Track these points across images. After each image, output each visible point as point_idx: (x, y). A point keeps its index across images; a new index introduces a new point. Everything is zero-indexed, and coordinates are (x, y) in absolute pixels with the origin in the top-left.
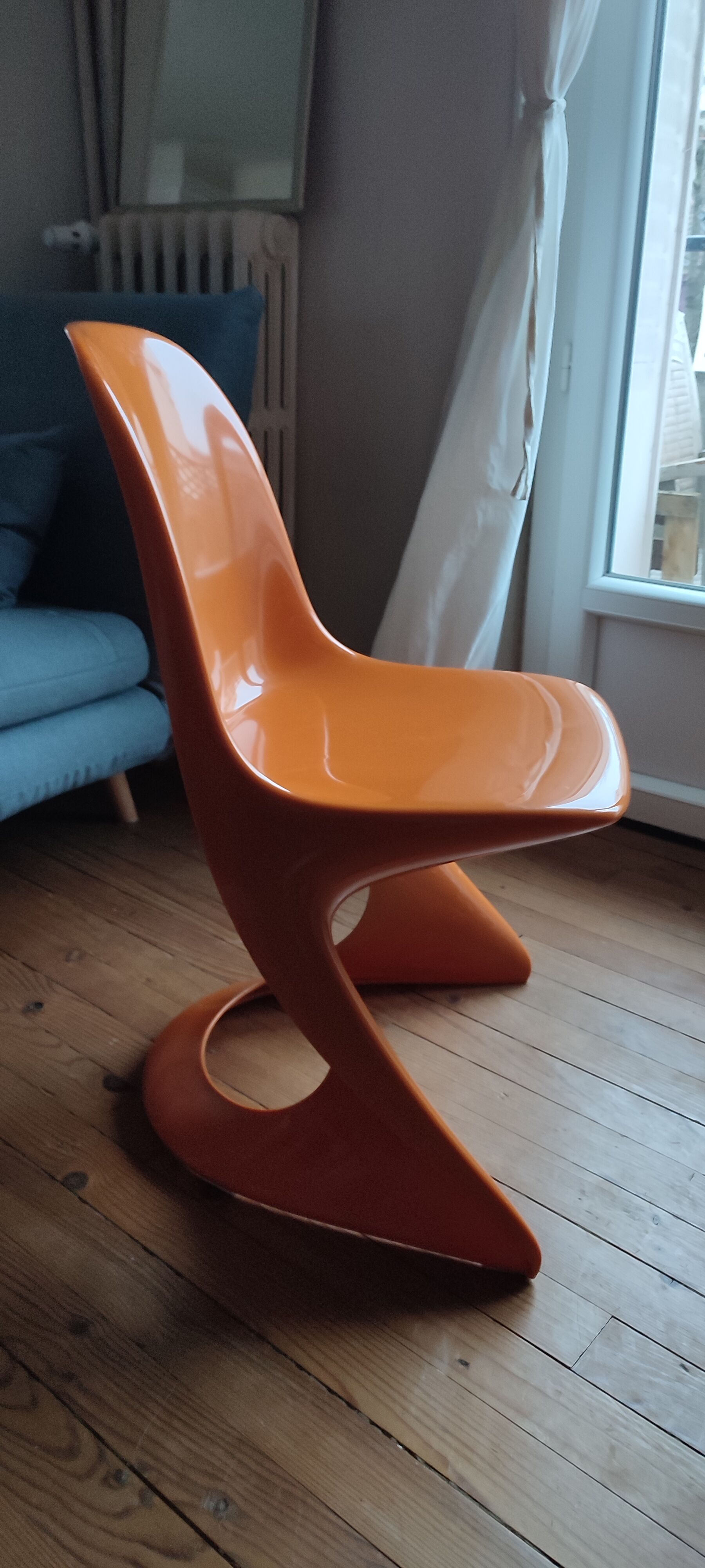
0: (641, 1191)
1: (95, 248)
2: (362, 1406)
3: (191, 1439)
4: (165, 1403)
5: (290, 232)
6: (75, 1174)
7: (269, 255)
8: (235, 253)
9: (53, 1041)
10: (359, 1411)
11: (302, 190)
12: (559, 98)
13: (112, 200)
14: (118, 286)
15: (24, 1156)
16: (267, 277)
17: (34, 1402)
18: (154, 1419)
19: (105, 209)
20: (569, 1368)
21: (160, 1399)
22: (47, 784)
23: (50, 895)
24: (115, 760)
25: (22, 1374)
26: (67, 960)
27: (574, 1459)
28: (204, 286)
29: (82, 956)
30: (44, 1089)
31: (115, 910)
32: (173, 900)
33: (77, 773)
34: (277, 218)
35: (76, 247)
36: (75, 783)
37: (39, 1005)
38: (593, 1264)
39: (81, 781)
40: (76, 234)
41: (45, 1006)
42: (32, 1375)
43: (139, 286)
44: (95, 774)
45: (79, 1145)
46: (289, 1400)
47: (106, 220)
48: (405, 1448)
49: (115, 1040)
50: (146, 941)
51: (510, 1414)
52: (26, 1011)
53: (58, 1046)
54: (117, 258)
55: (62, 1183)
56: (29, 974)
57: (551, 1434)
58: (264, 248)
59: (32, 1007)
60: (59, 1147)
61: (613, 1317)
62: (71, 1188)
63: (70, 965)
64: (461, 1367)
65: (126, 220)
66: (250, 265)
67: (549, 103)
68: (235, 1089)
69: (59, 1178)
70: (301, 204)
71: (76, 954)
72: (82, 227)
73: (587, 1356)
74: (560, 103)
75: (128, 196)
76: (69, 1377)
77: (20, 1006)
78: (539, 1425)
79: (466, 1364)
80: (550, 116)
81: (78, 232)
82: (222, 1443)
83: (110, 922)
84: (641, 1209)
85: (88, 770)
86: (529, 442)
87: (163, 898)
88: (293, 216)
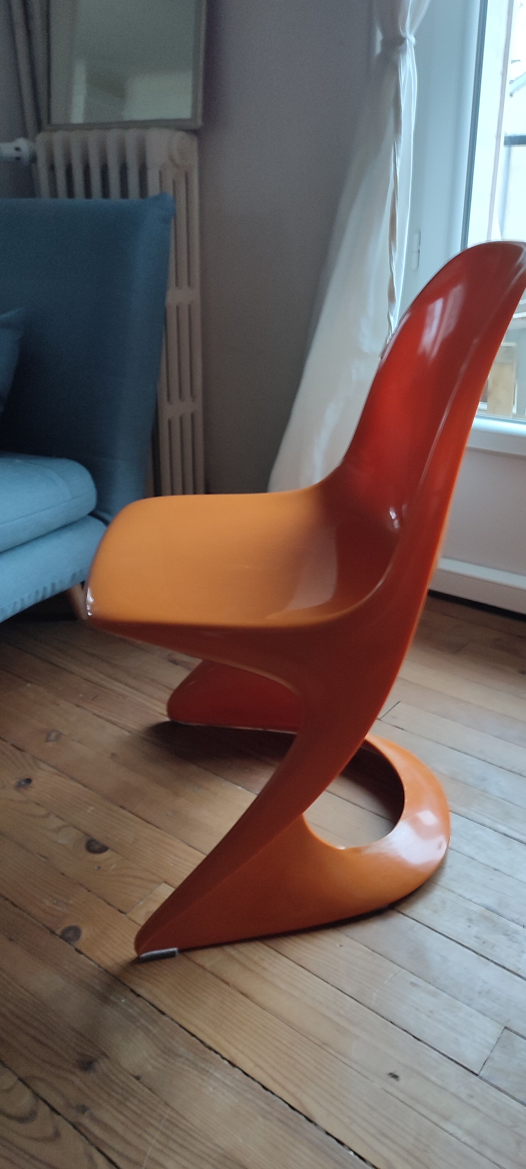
0: (515, 916)
1: (34, 159)
2: (318, 1120)
3: (185, 1158)
4: (161, 1127)
5: (191, 144)
6: (70, 929)
7: (176, 165)
8: (149, 164)
9: (43, 812)
10: (316, 1125)
11: (200, 110)
12: (410, 34)
13: (45, 121)
14: (54, 193)
15: (29, 914)
16: (174, 183)
17: (57, 1134)
18: (153, 1142)
19: (39, 128)
20: (477, 1075)
21: (156, 1124)
22: (22, 600)
23: (29, 685)
24: (74, 575)
25: (44, 1109)
26: (47, 740)
27: (489, 1153)
28: (124, 193)
29: (59, 736)
30: (41, 855)
31: (81, 695)
32: (126, 684)
33: (45, 589)
34: (180, 134)
35: (18, 159)
36: (43, 597)
37: (29, 781)
38: (485, 983)
39: (49, 594)
40: (18, 149)
41: (34, 782)
42: (53, 1109)
43: (71, 193)
44: (58, 589)
45: (71, 902)
46: (260, 1119)
47: (41, 137)
48: (355, 1153)
49: (92, 808)
50: (108, 721)
51: (435, 1118)
52: (18, 786)
53: (47, 816)
54: (52, 168)
55: (61, 937)
56: (17, 752)
57: (469, 1133)
58: (172, 159)
59: (23, 783)
60: (55, 904)
61: (505, 1028)
62: (68, 940)
63: (50, 744)
64: (393, 1080)
65: (58, 137)
66: (161, 173)
67: (402, 40)
68: (190, 846)
69: (59, 932)
70: (200, 123)
71: (53, 735)
72: (22, 143)
73: (488, 1064)
74: (411, 39)
75: (57, 118)
76: (83, 1109)
77: (14, 782)
78: (459, 1126)
79: (395, 1077)
80: (404, 51)
81: (17, 147)
82: (210, 1160)
83: (78, 706)
84: (517, 932)
85: (53, 585)
86: (392, 314)
87: (117, 684)
88: (195, 132)
